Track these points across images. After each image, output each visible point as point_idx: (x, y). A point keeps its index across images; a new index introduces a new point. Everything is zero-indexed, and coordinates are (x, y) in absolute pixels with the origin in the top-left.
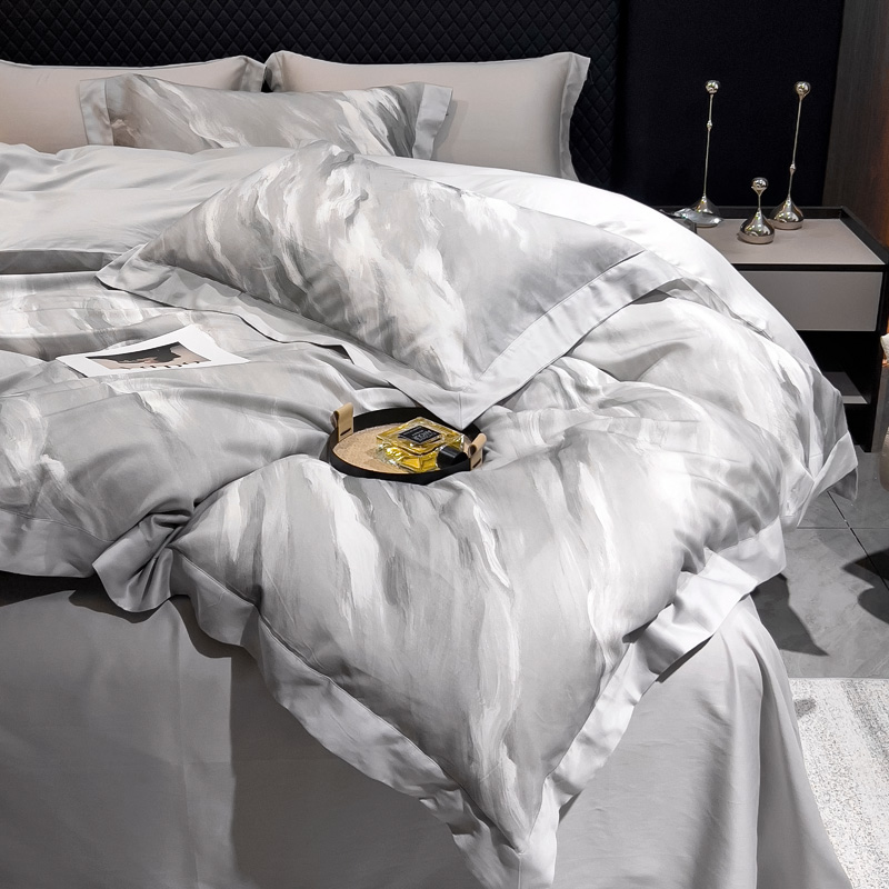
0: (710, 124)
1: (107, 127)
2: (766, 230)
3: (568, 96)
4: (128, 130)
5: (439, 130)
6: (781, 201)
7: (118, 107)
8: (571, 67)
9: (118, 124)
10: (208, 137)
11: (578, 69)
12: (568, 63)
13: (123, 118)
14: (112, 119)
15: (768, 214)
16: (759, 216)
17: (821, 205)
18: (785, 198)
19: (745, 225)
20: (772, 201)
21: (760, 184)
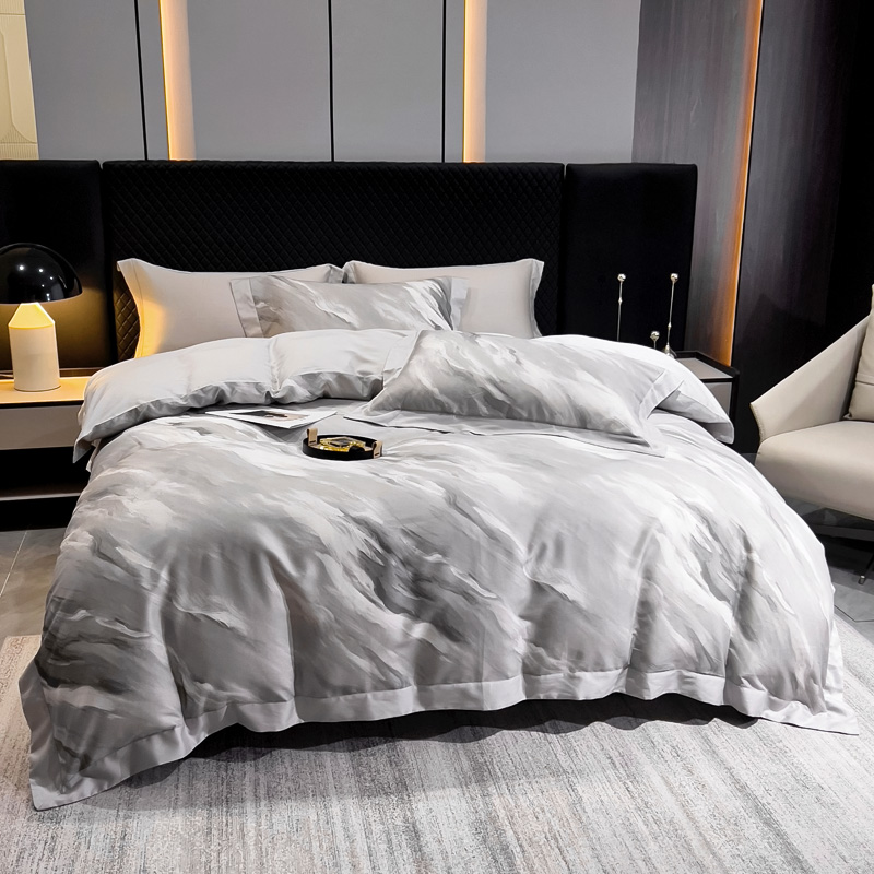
0: (620, 301)
1: (252, 307)
3: (533, 286)
4: (271, 308)
5: (463, 304)
7: (260, 295)
8: (532, 268)
9: (261, 304)
10: (328, 311)
11: (538, 269)
12: (531, 265)
13: (265, 302)
14: (256, 302)
17: (683, 350)
21: (655, 335)
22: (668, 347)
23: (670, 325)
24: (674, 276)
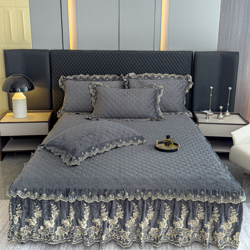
0: (211, 95)
2: (222, 116)
6: (225, 111)
15: (223, 114)
16: (221, 113)
17: (233, 112)
18: (227, 110)
19: (218, 116)
20: (224, 111)
21: (221, 107)
22: (228, 111)
23: (228, 104)
24: (230, 88)
